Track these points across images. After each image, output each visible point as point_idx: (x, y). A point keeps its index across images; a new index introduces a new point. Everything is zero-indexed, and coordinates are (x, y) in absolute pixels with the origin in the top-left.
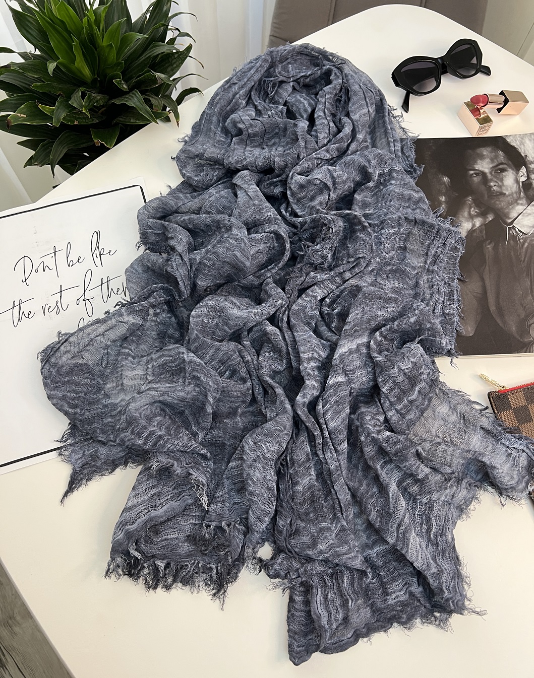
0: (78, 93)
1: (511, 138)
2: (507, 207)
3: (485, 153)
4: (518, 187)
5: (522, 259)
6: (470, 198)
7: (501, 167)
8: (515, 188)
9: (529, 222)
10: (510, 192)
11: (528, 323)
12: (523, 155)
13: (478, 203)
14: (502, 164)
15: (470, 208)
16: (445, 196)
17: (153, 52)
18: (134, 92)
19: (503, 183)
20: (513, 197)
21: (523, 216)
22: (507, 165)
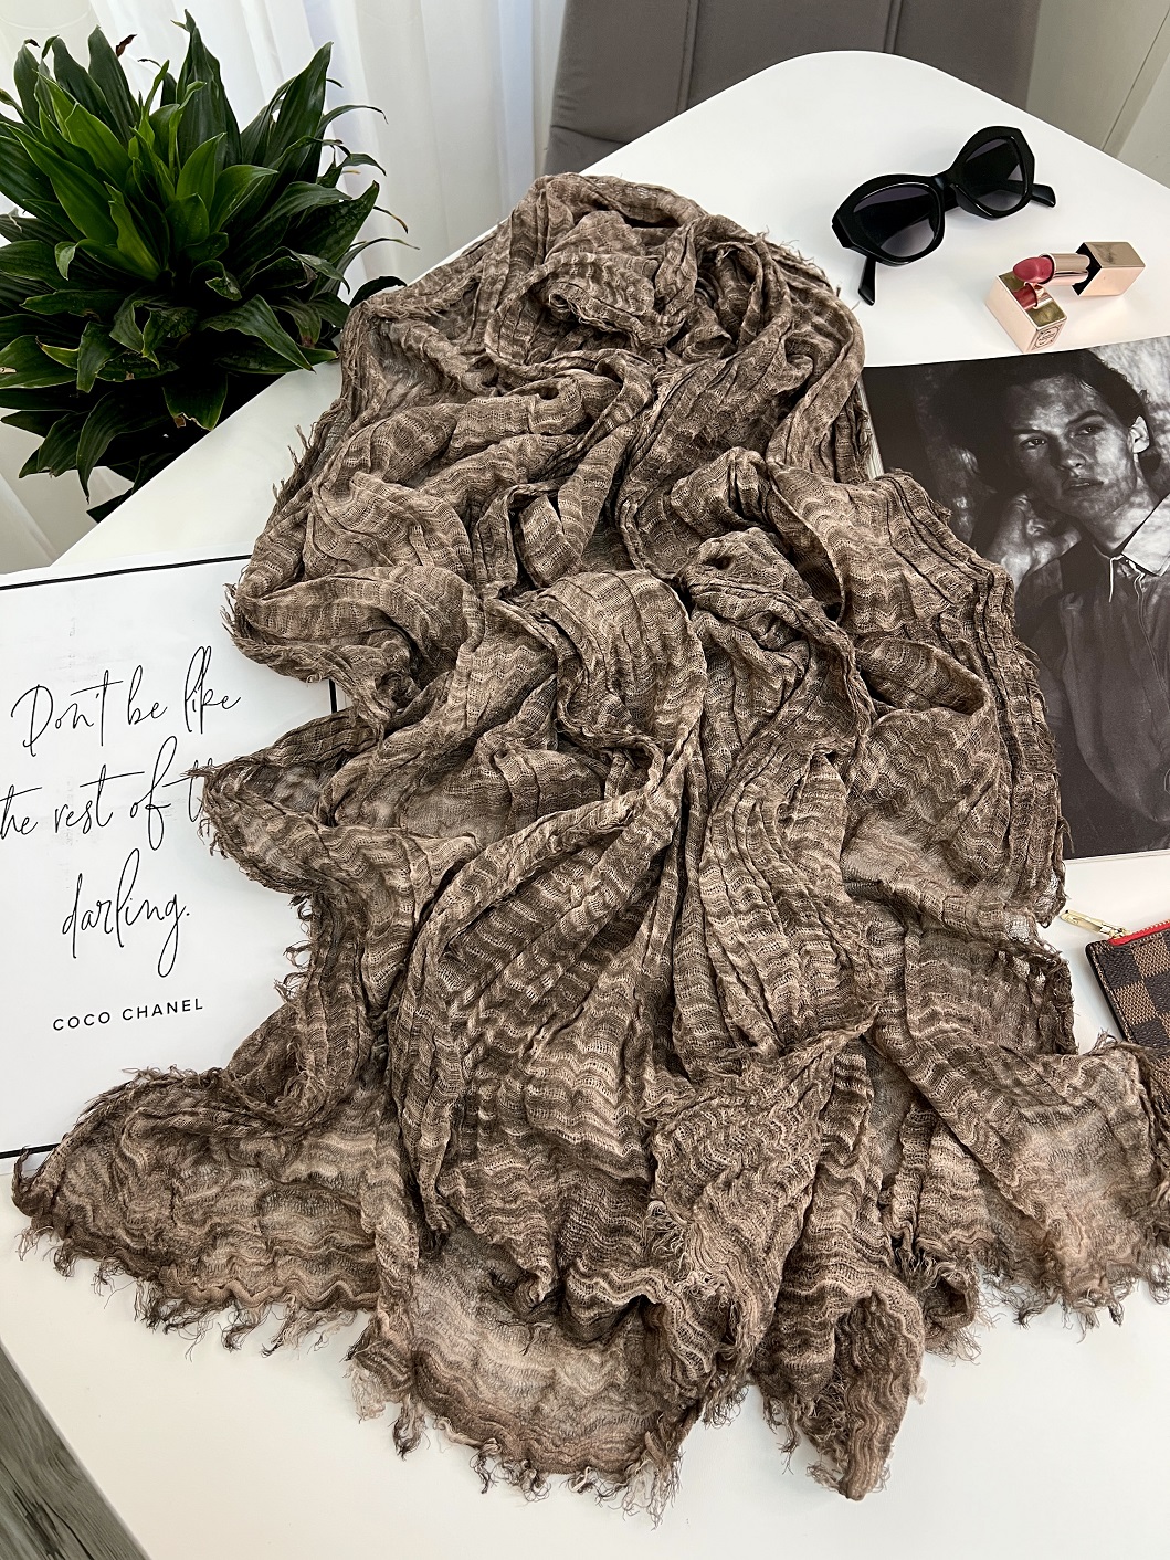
0: (127, 313)
1: (1109, 352)
2: (1108, 515)
3: (1052, 391)
4: (1129, 466)
5: (1148, 633)
6: (1023, 499)
7: (1088, 420)
8: (1122, 468)
9: (1158, 545)
10: (1112, 477)
11: (1167, 781)
12: (1138, 390)
13: (1041, 509)
14: (1091, 413)
15: (1025, 522)
16: (967, 497)
17: (292, 206)
18: (254, 301)
19: (1095, 458)
20: (1120, 490)
21: (1144, 532)
22: (1101, 415)
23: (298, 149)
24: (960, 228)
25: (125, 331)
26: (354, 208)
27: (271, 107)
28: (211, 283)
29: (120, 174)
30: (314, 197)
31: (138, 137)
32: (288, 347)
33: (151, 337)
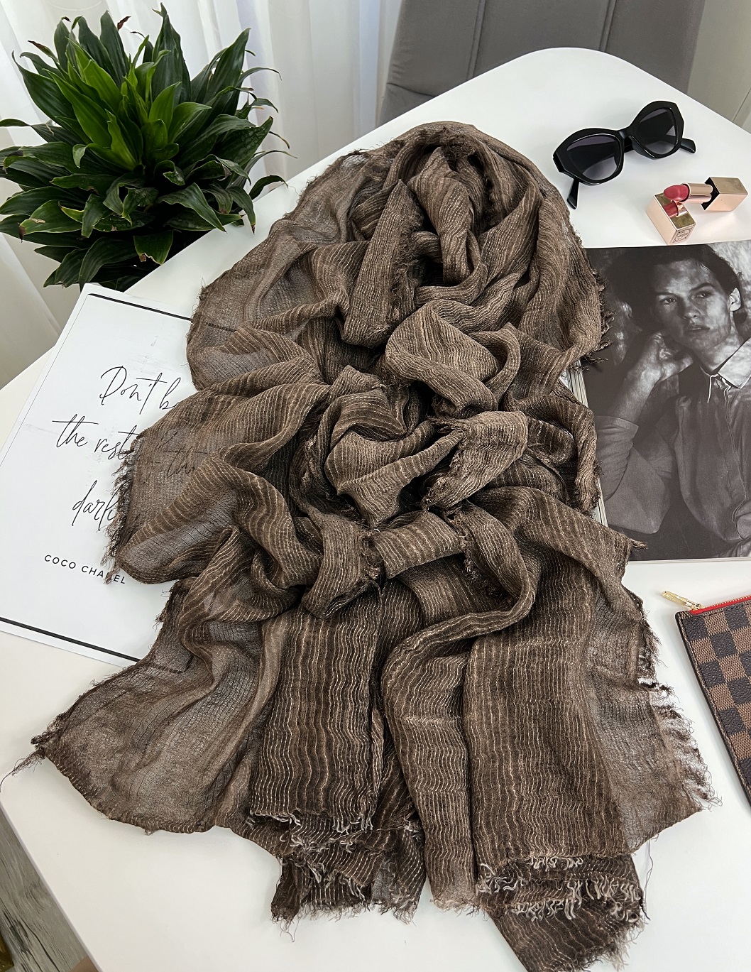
0: (114, 190)
1: (720, 247)
2: (711, 349)
3: (682, 269)
4: (726, 319)
5: (730, 423)
6: (659, 335)
7: (704, 289)
8: (723, 320)
9: (739, 369)
10: (715, 325)
11: (734, 515)
12: (736, 272)
13: (670, 342)
14: (706, 284)
15: (659, 350)
16: (623, 332)
17: (219, 129)
18: (191, 186)
19: (706, 313)
20: (720, 334)
21: (733, 360)
22: (713, 286)
23: (225, 94)
24: (633, 164)
25: (112, 201)
26: (257, 132)
27: (210, 66)
28: (167, 175)
29: (115, 104)
30: (233, 124)
31: (127, 82)
32: (210, 216)
33: (128, 206)
